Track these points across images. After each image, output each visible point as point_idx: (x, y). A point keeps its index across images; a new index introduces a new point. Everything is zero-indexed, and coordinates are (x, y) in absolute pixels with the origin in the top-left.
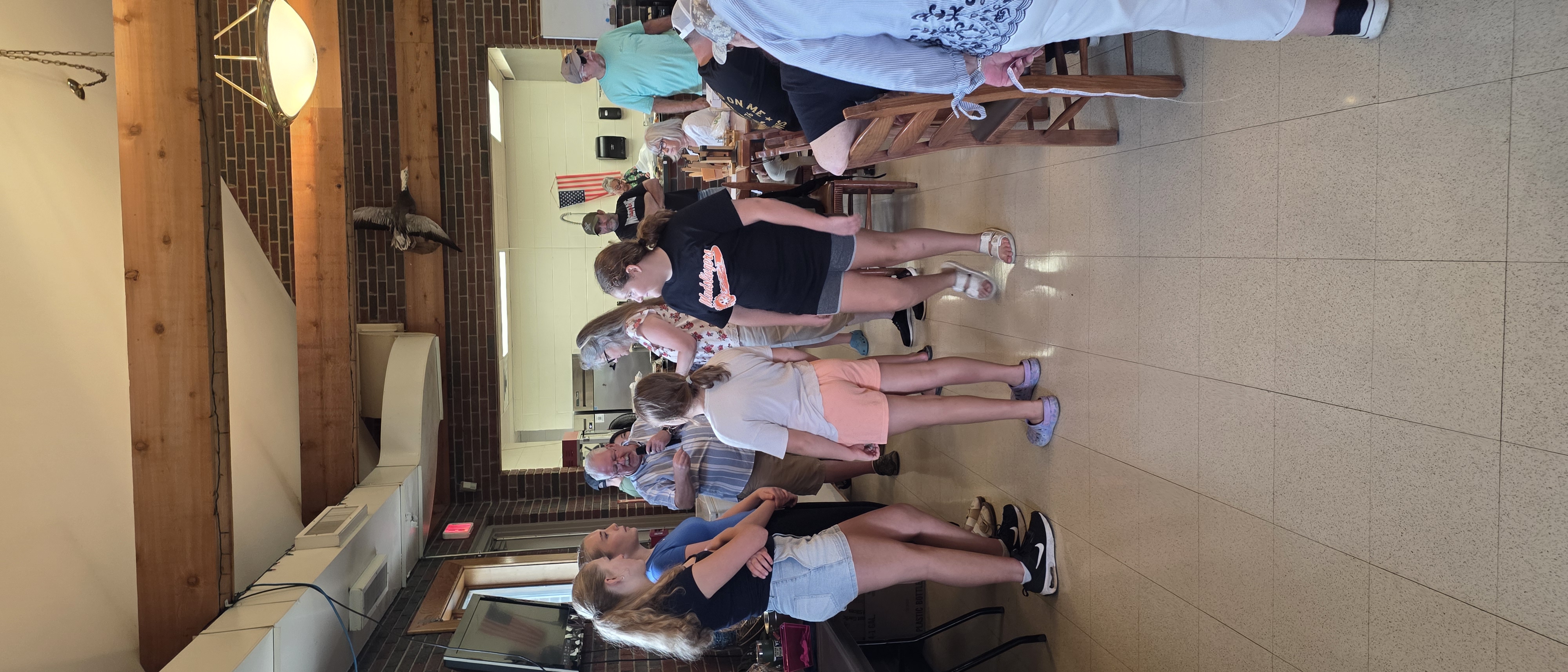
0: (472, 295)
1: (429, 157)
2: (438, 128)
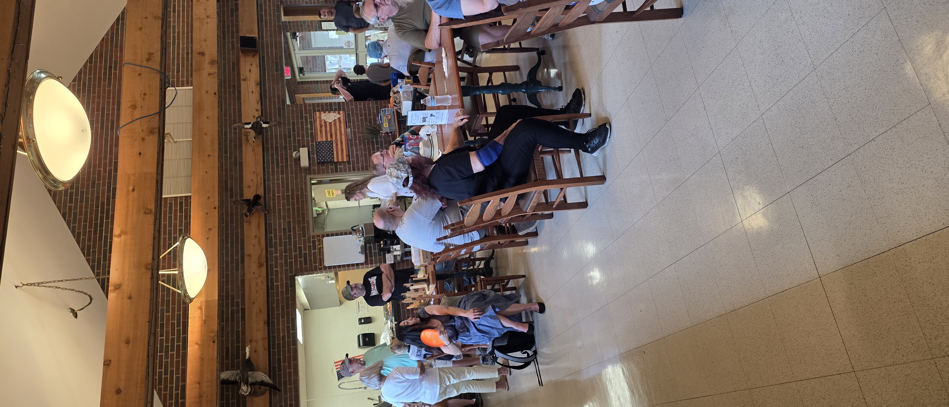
1: (262, 339)
2: (268, 322)
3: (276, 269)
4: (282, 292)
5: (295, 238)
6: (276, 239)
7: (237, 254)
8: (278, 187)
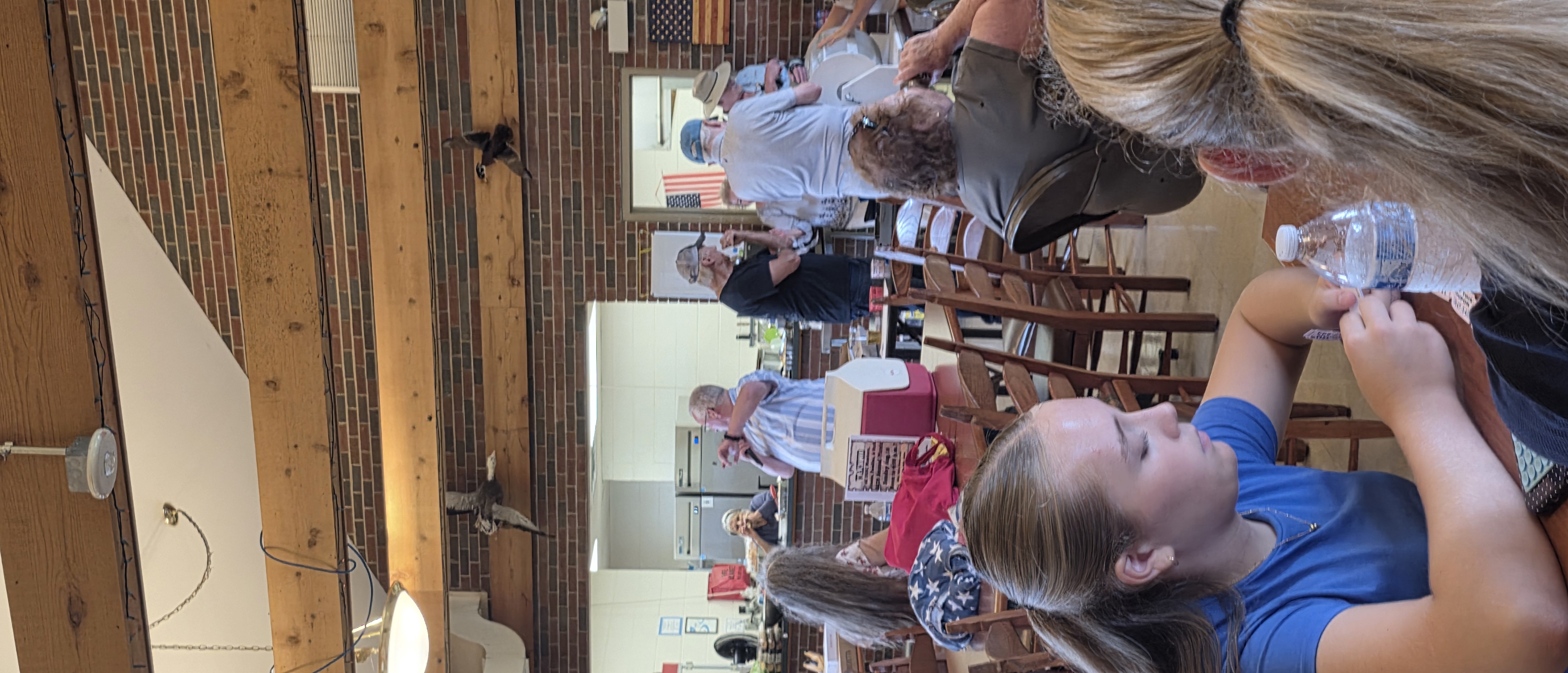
0: (562, 566)
1: (518, 430)
2: (530, 399)
3: (547, 288)
4: (559, 339)
5: (589, 223)
6: (546, 221)
7: (462, 246)
8: (553, 95)
